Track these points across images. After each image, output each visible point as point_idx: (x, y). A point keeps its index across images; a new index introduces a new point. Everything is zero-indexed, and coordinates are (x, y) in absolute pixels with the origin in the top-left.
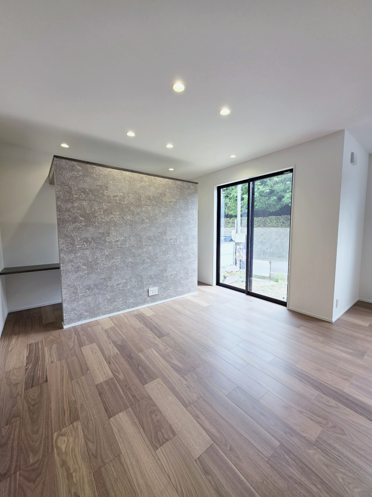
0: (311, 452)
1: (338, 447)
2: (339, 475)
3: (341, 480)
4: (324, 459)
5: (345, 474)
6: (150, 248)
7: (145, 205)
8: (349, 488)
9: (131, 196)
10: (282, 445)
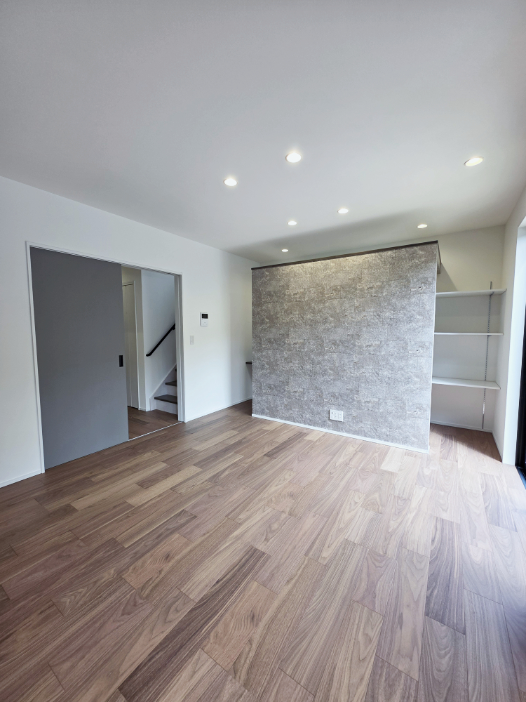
0: (112, 571)
1: (110, 599)
2: (84, 590)
3: (80, 590)
4: (102, 581)
5: (84, 596)
6: (335, 356)
7: (330, 298)
8: (72, 595)
9: (313, 290)
10: (123, 549)
